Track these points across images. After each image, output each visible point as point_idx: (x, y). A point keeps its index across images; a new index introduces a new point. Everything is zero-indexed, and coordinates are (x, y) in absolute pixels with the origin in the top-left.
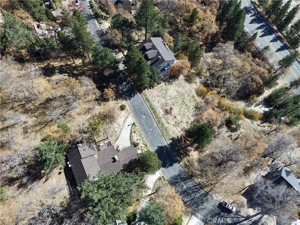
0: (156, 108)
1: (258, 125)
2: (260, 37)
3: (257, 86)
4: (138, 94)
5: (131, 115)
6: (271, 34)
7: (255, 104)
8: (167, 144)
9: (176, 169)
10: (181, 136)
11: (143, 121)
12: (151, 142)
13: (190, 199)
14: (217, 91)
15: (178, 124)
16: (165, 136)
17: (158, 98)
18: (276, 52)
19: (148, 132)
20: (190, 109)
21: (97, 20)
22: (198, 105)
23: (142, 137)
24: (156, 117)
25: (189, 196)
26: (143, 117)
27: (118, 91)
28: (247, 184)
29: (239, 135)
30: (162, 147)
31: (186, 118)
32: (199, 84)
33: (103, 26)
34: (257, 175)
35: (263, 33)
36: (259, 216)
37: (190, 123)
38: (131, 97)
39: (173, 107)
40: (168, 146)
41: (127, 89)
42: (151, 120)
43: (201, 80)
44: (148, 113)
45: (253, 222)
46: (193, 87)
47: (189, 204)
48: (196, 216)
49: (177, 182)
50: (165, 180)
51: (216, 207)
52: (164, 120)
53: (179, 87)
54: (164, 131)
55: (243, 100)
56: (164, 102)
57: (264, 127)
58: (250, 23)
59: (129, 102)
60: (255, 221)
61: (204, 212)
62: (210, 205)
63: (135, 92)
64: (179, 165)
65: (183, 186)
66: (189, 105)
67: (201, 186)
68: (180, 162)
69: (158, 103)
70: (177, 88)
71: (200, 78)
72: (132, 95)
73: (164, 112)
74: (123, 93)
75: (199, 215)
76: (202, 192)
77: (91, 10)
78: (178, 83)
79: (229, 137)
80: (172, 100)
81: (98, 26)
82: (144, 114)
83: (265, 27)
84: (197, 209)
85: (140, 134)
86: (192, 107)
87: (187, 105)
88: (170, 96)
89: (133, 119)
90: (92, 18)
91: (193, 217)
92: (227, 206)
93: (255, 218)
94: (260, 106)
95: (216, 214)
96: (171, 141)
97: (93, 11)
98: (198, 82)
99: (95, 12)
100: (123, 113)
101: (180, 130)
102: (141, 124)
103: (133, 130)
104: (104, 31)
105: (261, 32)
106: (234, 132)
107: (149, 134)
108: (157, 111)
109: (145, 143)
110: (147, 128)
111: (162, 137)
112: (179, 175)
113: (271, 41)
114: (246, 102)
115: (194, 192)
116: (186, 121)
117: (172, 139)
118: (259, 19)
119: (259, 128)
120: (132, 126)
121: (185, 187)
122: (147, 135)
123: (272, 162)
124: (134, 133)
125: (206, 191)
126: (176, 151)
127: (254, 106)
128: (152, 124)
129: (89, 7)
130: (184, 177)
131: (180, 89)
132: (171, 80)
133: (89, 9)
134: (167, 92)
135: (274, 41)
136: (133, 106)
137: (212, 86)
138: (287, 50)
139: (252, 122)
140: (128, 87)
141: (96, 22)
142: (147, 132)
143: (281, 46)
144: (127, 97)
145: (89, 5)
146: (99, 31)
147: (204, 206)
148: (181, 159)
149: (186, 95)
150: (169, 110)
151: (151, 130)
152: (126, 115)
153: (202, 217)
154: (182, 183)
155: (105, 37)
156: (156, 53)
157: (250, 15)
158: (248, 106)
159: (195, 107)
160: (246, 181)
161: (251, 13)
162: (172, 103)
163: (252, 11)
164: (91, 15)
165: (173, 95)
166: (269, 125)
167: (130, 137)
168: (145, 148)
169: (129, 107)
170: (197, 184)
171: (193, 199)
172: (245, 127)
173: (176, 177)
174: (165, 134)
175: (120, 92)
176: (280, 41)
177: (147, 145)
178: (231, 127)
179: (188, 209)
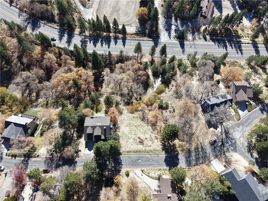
0: (136, 149)
1: (169, 91)
2: (109, 49)
3: (146, 76)
4: (121, 156)
5: (134, 169)
6: (110, 41)
7: (153, 83)
8: (165, 156)
9: (182, 158)
10: (161, 142)
11: (143, 163)
12: (159, 165)
13: (202, 159)
14: (134, 99)
15: (152, 140)
16: (159, 153)
17: (128, 142)
18: (124, 47)
19: (152, 163)
20: (142, 125)
21: (32, 157)
22: (141, 118)
23: (153, 170)
24: (143, 152)
25: (200, 159)
26: (139, 162)
27: (112, 171)
28: (204, 122)
29: (172, 106)
30: (165, 159)
31: (148, 131)
32: (125, 108)
33: (43, 155)
34: (200, 113)
35: (107, 45)
36: (222, 127)
37: (153, 131)
38: (121, 163)
39: (138, 136)
40: (166, 155)
41: (113, 163)
42: (144, 157)
43: (122, 105)
44: (138, 157)
45: (224, 132)
46: (125, 113)
47: (204, 161)
48: (212, 160)
49: (190, 161)
50: (186, 168)
51: (211, 147)
52: (148, 148)
53: (123, 123)
54: (156, 152)
55: (148, 88)
56: (132, 140)
57: (171, 89)
58: (95, 47)
59: (124, 167)
60: (224, 130)
61: (211, 155)
62: (209, 149)
63: (118, 159)
64: (180, 154)
65: (193, 159)
66: (139, 124)
67: (197, 148)
68: (178, 153)
69: (133, 145)
70: (124, 125)
71: (120, 104)
72: (120, 161)
73: (141, 144)
74: (115, 167)
75: (212, 159)
76: (200, 149)
77: (17, 158)
78: (120, 121)
79: (170, 113)
80: (132, 133)
81: (39, 159)
82: (138, 160)
83: (104, 40)
84: (208, 158)
85: (150, 169)
86: (141, 122)
87: (139, 125)
88: (129, 133)
89: (138, 169)
90: (27, 161)
91: (212, 162)
92: (213, 141)
93: (223, 130)
94: (156, 81)
95: (214, 149)
96: (164, 152)
97: (20, 156)
98: (123, 107)
99: (23, 156)
100: (131, 175)
101: (156, 140)
102: (144, 166)
103: (147, 173)
104: (48, 156)
105: (106, 45)
106: (168, 108)
107: (153, 164)
108: (139, 149)
109: (158, 169)
110: (149, 163)
111: (159, 156)
112: (186, 158)
113: (116, 44)
114: (150, 87)
115: (199, 154)
116: (151, 133)
117: (162, 150)
118: (95, 40)
119: (171, 92)
120: (143, 173)
121: (194, 158)
122: (153, 165)
123: (196, 100)
124: (149, 174)
125: (201, 147)
126: (171, 151)
127: (154, 84)
128: (147, 158)
129: (13, 158)
130: (188, 155)
131: (125, 123)
132: (117, 126)
133: (15, 159)
134: (125, 134)
135: (116, 43)
136: (128, 165)
137: (130, 100)
138: (126, 40)
139: (166, 93)
140: (112, 161)
141: (33, 159)
142: (151, 165)
143: (122, 42)
144: (120, 166)
145: (10, 157)
146: (45, 161)
147: (208, 153)
148: (177, 151)
149: (131, 121)
150: (140, 140)
151: (151, 161)
152: (133, 173)
153: (213, 158)
154: (191, 158)
155: (55, 158)
156: (99, 128)
157: (88, 42)
158: (153, 87)
159: (142, 120)
160: (201, 121)
161: (87, 41)
162: (134, 134)
163: (87, 40)
164: (24, 160)
165: (128, 131)
166: (171, 85)
167: (151, 178)
168: (162, 171)
169: (128, 168)
170: (195, 150)
171: (202, 157)
172: (167, 99)
173: (186, 160)
174: (158, 152)
175: (113, 169)
176: (118, 39)
177: (160, 168)
178: (164, 107)
179: (207, 163)
